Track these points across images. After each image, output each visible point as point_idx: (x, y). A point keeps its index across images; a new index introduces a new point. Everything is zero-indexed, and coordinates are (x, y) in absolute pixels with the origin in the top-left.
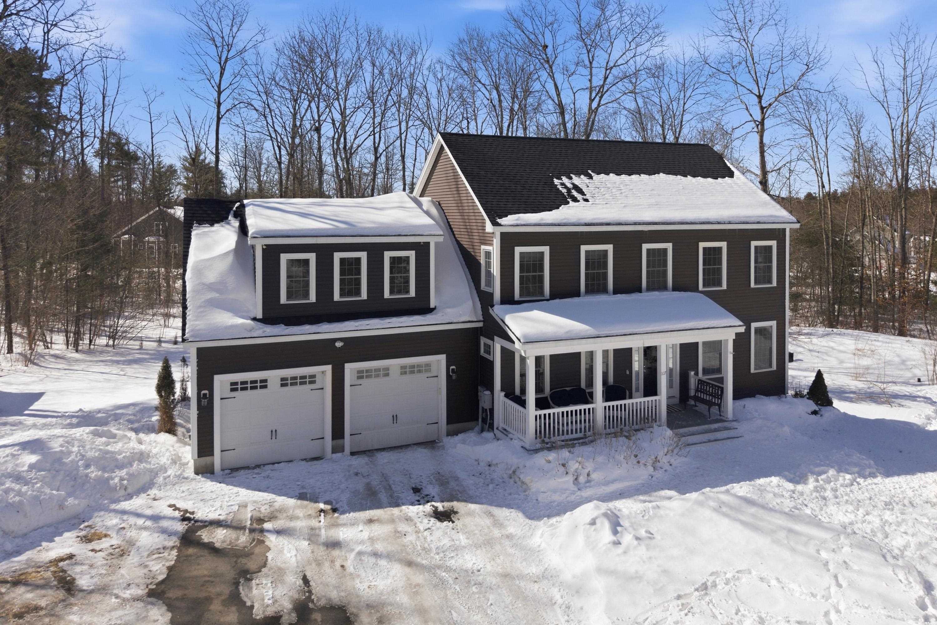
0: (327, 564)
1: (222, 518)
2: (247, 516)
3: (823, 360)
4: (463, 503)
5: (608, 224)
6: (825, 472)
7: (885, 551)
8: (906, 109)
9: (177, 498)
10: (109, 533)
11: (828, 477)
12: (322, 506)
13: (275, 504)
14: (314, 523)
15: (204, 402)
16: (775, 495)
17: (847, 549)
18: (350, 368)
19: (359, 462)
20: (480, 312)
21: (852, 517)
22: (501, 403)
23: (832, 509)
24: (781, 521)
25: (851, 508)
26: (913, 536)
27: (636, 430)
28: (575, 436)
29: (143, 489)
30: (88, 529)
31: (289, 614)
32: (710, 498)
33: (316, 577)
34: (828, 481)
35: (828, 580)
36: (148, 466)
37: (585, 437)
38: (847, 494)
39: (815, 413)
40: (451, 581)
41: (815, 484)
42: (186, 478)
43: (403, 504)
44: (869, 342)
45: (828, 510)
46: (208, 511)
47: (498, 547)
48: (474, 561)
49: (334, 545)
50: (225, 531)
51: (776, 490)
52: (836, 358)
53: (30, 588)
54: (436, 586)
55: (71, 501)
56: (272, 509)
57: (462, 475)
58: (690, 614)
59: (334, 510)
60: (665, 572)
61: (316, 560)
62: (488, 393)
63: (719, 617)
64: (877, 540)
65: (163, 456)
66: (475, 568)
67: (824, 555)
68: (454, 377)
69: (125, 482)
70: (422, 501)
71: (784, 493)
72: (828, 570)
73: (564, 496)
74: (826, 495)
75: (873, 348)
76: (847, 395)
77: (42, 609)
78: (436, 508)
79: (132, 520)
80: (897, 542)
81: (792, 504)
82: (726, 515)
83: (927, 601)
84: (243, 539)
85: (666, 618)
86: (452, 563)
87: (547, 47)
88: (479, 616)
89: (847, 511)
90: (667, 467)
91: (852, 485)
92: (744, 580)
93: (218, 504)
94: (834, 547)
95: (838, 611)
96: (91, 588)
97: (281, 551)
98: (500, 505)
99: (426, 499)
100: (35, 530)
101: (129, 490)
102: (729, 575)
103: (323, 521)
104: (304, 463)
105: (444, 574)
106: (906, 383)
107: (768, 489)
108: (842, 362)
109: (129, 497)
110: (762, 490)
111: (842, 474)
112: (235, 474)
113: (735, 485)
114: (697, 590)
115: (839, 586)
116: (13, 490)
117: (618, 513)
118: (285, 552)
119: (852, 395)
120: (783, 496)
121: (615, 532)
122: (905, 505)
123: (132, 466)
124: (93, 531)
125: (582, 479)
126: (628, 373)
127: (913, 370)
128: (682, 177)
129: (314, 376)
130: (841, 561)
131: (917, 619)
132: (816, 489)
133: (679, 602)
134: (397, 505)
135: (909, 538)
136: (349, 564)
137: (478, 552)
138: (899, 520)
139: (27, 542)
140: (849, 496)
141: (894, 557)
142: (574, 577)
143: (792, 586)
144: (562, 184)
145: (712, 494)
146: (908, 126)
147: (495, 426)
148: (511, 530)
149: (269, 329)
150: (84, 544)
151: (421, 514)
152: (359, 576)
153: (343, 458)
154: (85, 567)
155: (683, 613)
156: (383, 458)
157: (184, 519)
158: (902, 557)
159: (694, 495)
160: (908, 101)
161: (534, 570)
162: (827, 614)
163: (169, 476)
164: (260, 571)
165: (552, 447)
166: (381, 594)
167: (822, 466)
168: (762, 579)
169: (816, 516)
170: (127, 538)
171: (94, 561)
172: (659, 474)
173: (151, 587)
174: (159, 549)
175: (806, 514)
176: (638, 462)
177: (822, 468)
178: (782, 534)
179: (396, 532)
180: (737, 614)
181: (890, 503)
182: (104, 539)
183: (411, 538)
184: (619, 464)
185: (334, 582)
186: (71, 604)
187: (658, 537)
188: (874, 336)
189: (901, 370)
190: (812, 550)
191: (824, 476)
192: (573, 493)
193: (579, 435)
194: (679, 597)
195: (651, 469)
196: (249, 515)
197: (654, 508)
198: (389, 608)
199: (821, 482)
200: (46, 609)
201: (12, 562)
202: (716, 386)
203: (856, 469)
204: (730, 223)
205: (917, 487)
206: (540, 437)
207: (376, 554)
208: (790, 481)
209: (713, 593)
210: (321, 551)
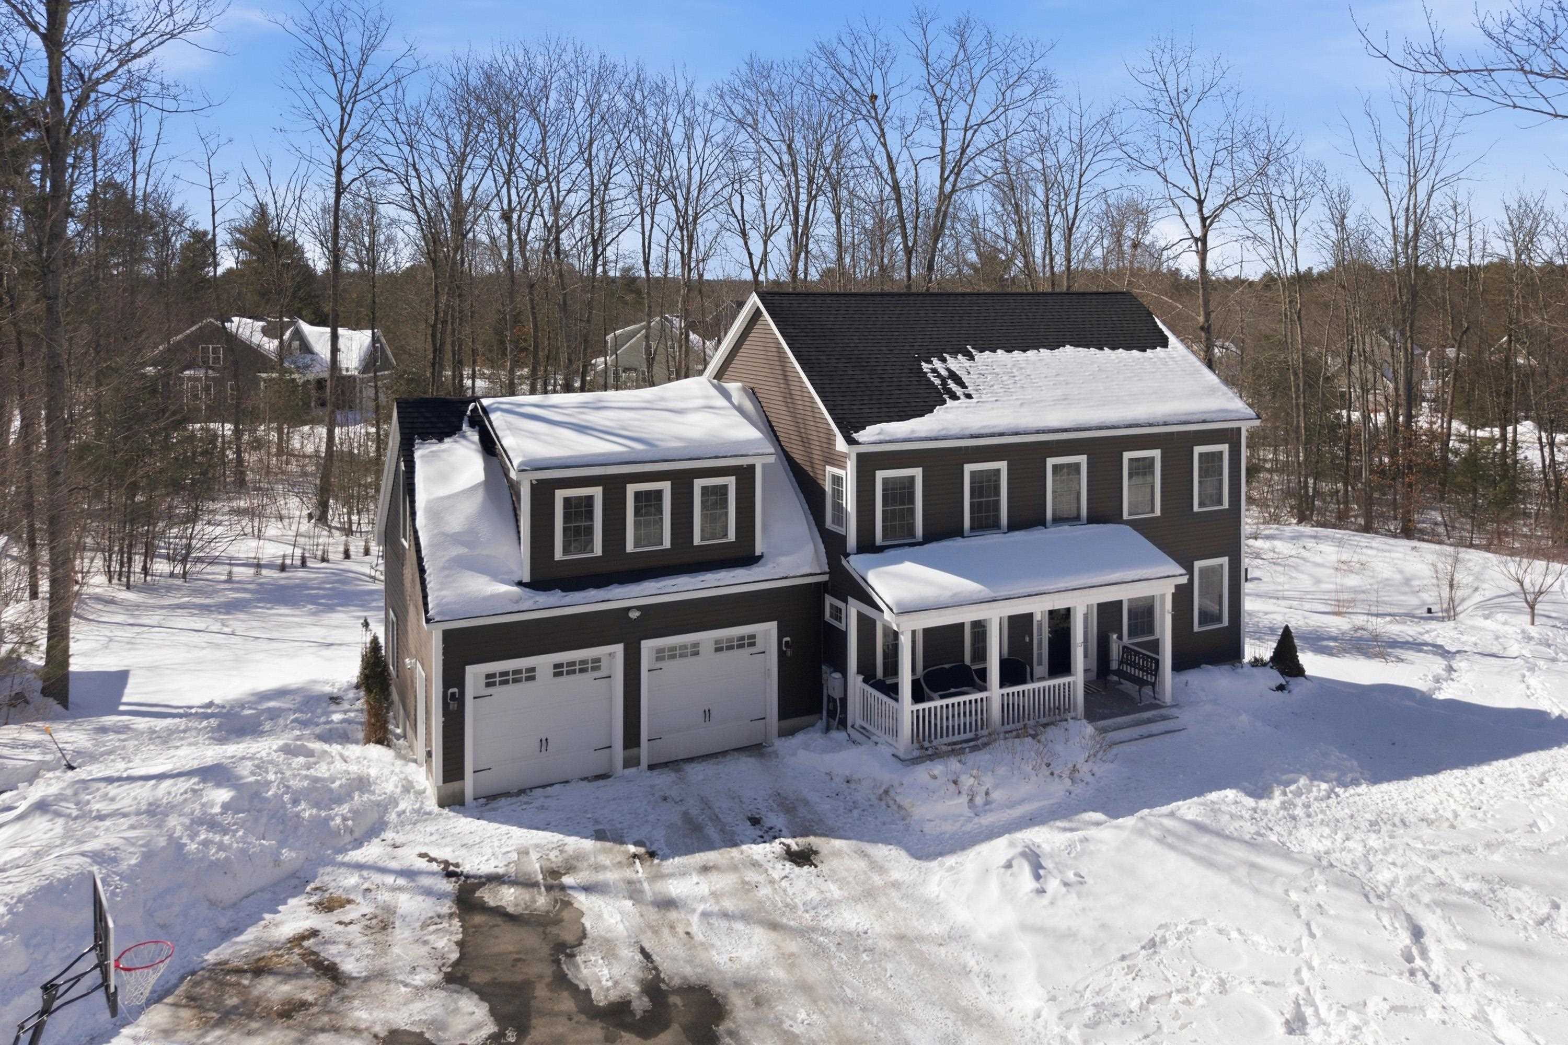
0: (666, 931)
1: (501, 871)
2: (534, 866)
3: (1291, 578)
4: (823, 839)
5: (1001, 434)
6: (1295, 781)
7: (1367, 888)
8: (1413, 188)
9: (425, 844)
10: (352, 897)
11: (1299, 788)
12: (632, 849)
13: (566, 848)
14: (629, 873)
15: (453, 706)
16: (1232, 816)
17: (1321, 888)
18: (648, 646)
19: (663, 779)
20: (824, 560)
21: (1328, 843)
22: (857, 690)
23: (1303, 832)
24: (1240, 852)
25: (1327, 831)
26: (1402, 867)
27: (1045, 725)
28: (963, 737)
29: (375, 831)
30: (319, 893)
31: (640, 998)
32: (1151, 824)
33: (657, 949)
34: (1298, 793)
35: (1298, 929)
36: (372, 798)
37: (976, 738)
38: (1322, 812)
39: (1281, 688)
40: (833, 949)
41: (1282, 798)
42: (429, 813)
43: (743, 843)
44: (1358, 550)
45: (1298, 835)
46: (477, 861)
47: (883, 900)
48: (857, 921)
49: (667, 904)
50: (512, 890)
51: (1233, 809)
52: (1310, 575)
53: (279, 978)
54: (816, 955)
55: (286, 853)
56: (565, 855)
57: (814, 797)
58: (1138, 978)
59: (652, 855)
60: (1103, 926)
61: (650, 927)
62: (837, 675)
63: (1173, 980)
64: (1358, 874)
65: (387, 781)
66: (860, 929)
67: (1294, 896)
68: (789, 653)
69: (350, 823)
70: (766, 837)
71: (1244, 812)
72: (1299, 916)
73: (958, 825)
74: (1296, 812)
75: (1363, 559)
76: (1325, 643)
77: (311, 1005)
78: (788, 846)
79: (377, 878)
80: (1384, 876)
81: (1253, 829)
82: (1172, 847)
83: (1415, 951)
84: (542, 901)
85: (1111, 984)
86: (828, 923)
87: (876, 97)
88: (880, 991)
89: (1322, 836)
90: (1089, 778)
91: (1329, 797)
92: (1199, 933)
93: (488, 851)
94: (1306, 885)
95: (1311, 968)
96: (364, 974)
97: (600, 916)
98: (874, 840)
99: (768, 835)
100: (247, 897)
101: (357, 834)
102: (1181, 928)
103: (640, 870)
104: (585, 783)
105: (822, 939)
106: (1410, 616)
107: (1224, 808)
108: (1318, 581)
109: (358, 844)
110: (1215, 810)
111: (1316, 783)
112: (493, 804)
113: (1180, 803)
114: (1143, 948)
115: (1312, 935)
116: (212, 842)
117: (1038, 851)
118: (606, 916)
119: (1332, 644)
120: (1242, 817)
121: (1038, 877)
122: (1394, 825)
123: (352, 799)
124: (327, 895)
125: (979, 800)
126: (1027, 639)
127: (1421, 594)
128: (1097, 351)
129: (598, 660)
130: (1314, 905)
131: (1401, 974)
132: (1284, 806)
133: (1124, 964)
134: (735, 844)
135: (1398, 871)
136: (695, 929)
137: (859, 907)
138: (1387, 845)
139: (242, 914)
140: (1325, 814)
141: (1379, 897)
142: (990, 937)
143: (1256, 938)
144: (934, 371)
145: (1152, 819)
146: (1415, 212)
147: (849, 723)
148: (895, 875)
149: (543, 599)
150: (323, 915)
151: (770, 856)
152: (713, 945)
153: (639, 774)
154: (342, 947)
155: (1130, 977)
156: (696, 772)
157: (449, 875)
158: (1389, 896)
159: (1129, 821)
160: (1416, 172)
161: (936, 928)
162: (1298, 972)
163: (404, 812)
164: (580, 944)
165: (935, 756)
166: (748, 967)
167: (1292, 772)
168: (1220, 931)
169: (1284, 844)
170: (381, 904)
171: (350, 937)
172: (1078, 789)
173: (444, 969)
174: (431, 918)
175: (1272, 842)
176: (1052, 774)
177: (1292, 776)
178: (1242, 872)
179: (745, 883)
180: (1192, 975)
181: (1377, 823)
182: (348, 907)
183: (765, 891)
184: (1026, 778)
185: (684, 955)
186: (347, 997)
187: (1090, 881)
188: (1363, 539)
189: (1405, 593)
190: (1279, 890)
191: (1293, 787)
192: (969, 820)
193: (969, 735)
194: (1123, 958)
195: (1068, 782)
196: (537, 866)
197: (1081, 841)
198: (764, 986)
199: (1290, 795)
200: (316, 1004)
201: (237, 943)
202: (1149, 657)
203: (1334, 775)
204: (1165, 424)
205: (1412, 798)
206: (918, 742)
207: (725, 915)
208: (1251, 794)
209: (1163, 951)
210: (653, 914)
